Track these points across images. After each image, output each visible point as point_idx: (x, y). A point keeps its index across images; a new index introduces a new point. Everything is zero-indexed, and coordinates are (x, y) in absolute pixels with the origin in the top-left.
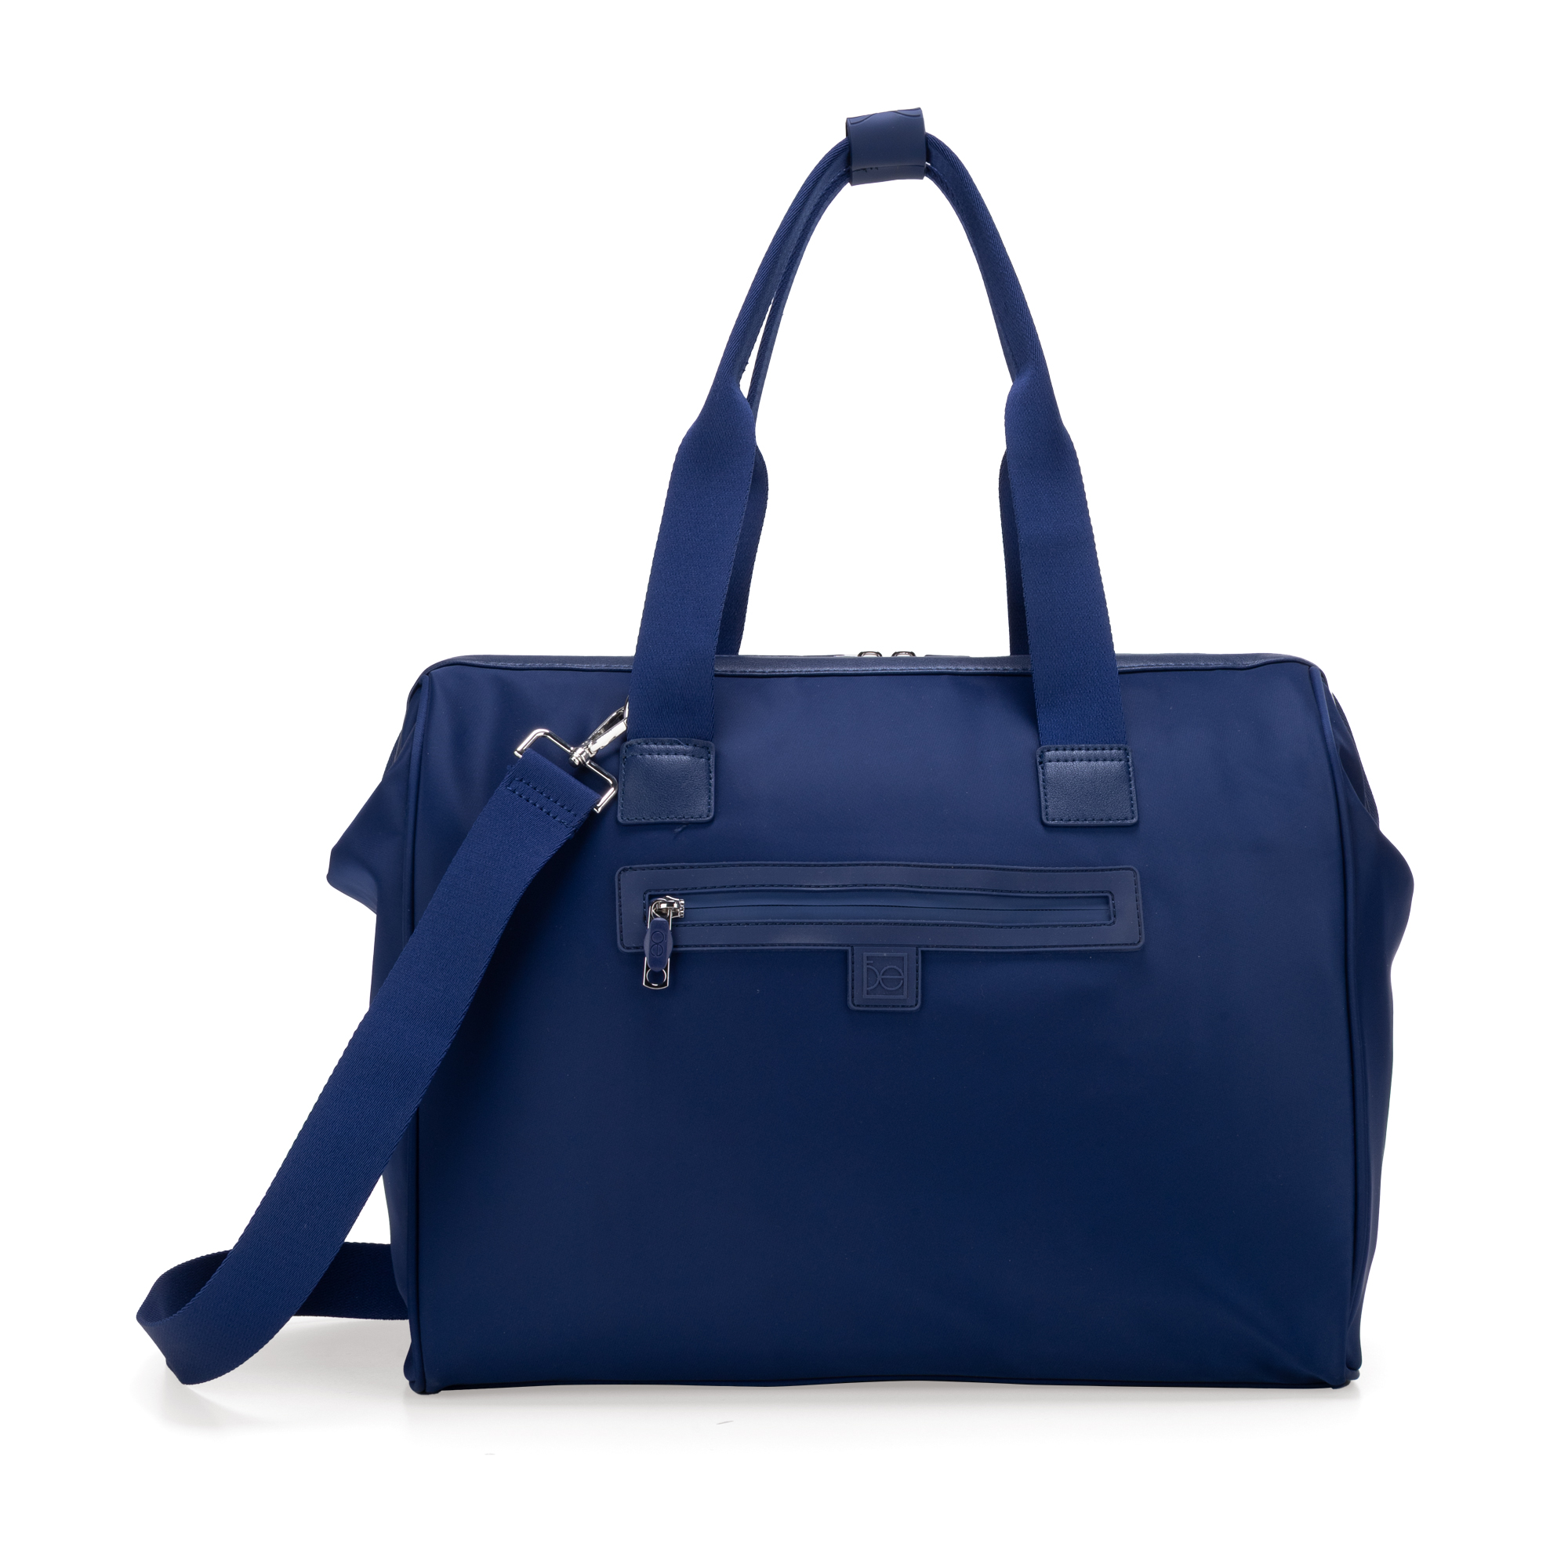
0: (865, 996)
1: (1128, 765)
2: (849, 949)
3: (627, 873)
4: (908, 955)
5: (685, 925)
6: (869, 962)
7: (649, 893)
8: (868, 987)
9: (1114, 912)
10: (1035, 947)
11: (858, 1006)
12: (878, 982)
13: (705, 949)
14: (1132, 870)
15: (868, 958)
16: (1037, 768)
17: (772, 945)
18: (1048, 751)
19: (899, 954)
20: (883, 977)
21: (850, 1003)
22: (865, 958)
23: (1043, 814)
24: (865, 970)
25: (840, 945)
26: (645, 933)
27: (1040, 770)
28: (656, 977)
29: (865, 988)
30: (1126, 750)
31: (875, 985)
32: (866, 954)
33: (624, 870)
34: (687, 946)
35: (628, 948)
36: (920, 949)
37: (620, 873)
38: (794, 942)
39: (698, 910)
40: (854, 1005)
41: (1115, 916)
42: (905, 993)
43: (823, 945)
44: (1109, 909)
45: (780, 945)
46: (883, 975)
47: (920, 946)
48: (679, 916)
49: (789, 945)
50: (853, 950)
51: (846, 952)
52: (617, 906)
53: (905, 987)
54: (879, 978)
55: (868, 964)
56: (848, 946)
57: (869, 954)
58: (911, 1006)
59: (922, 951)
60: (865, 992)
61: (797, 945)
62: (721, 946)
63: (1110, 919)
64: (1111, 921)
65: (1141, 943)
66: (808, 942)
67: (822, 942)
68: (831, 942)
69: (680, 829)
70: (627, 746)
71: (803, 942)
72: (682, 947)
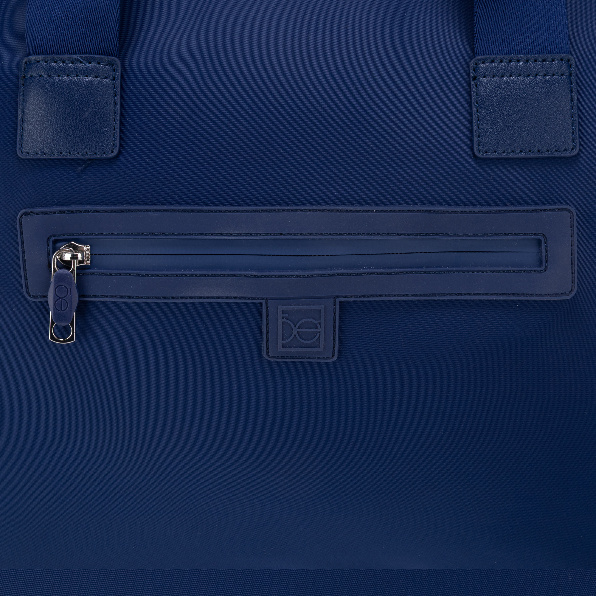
0: (280, 349)
1: (570, 80)
2: (263, 302)
3: (29, 218)
4: (325, 306)
5: (92, 274)
6: (284, 315)
7: (53, 238)
8: (283, 340)
9: (546, 256)
10: (460, 294)
11: (273, 357)
12: (293, 335)
13: (113, 300)
14: (569, 211)
15: (283, 312)
16: (470, 83)
17: (182, 298)
18: (483, 63)
19: (316, 307)
20: (299, 330)
21: (265, 354)
22: (280, 312)
23: (475, 145)
24: (280, 324)
25: (253, 298)
26: (50, 284)
27: (474, 88)
28: (64, 331)
29: (280, 342)
30: (569, 60)
31: (291, 338)
32: (280, 308)
33: (26, 214)
34: (95, 296)
35: (34, 297)
36: (338, 300)
37: (21, 216)
38: (206, 294)
39: (105, 256)
40: (269, 356)
41: (546, 262)
42: (322, 345)
43: (235, 298)
44: (540, 252)
45: (191, 298)
46: (299, 328)
47: (338, 297)
48: (85, 263)
49: (200, 298)
50: (267, 304)
51: (261, 304)
52: (20, 253)
53: (322, 339)
54: (295, 331)
55: (283, 318)
56: (262, 299)
57: (284, 308)
58: (327, 358)
59: (340, 302)
60: (280, 345)
61: (208, 298)
62: (130, 297)
63: (540, 265)
64: (543, 268)
65: (574, 293)
66: (219, 295)
67: (235, 296)
68: (245, 296)
69: (82, 168)
70: (26, 63)
71: (215, 295)
72: (90, 296)
